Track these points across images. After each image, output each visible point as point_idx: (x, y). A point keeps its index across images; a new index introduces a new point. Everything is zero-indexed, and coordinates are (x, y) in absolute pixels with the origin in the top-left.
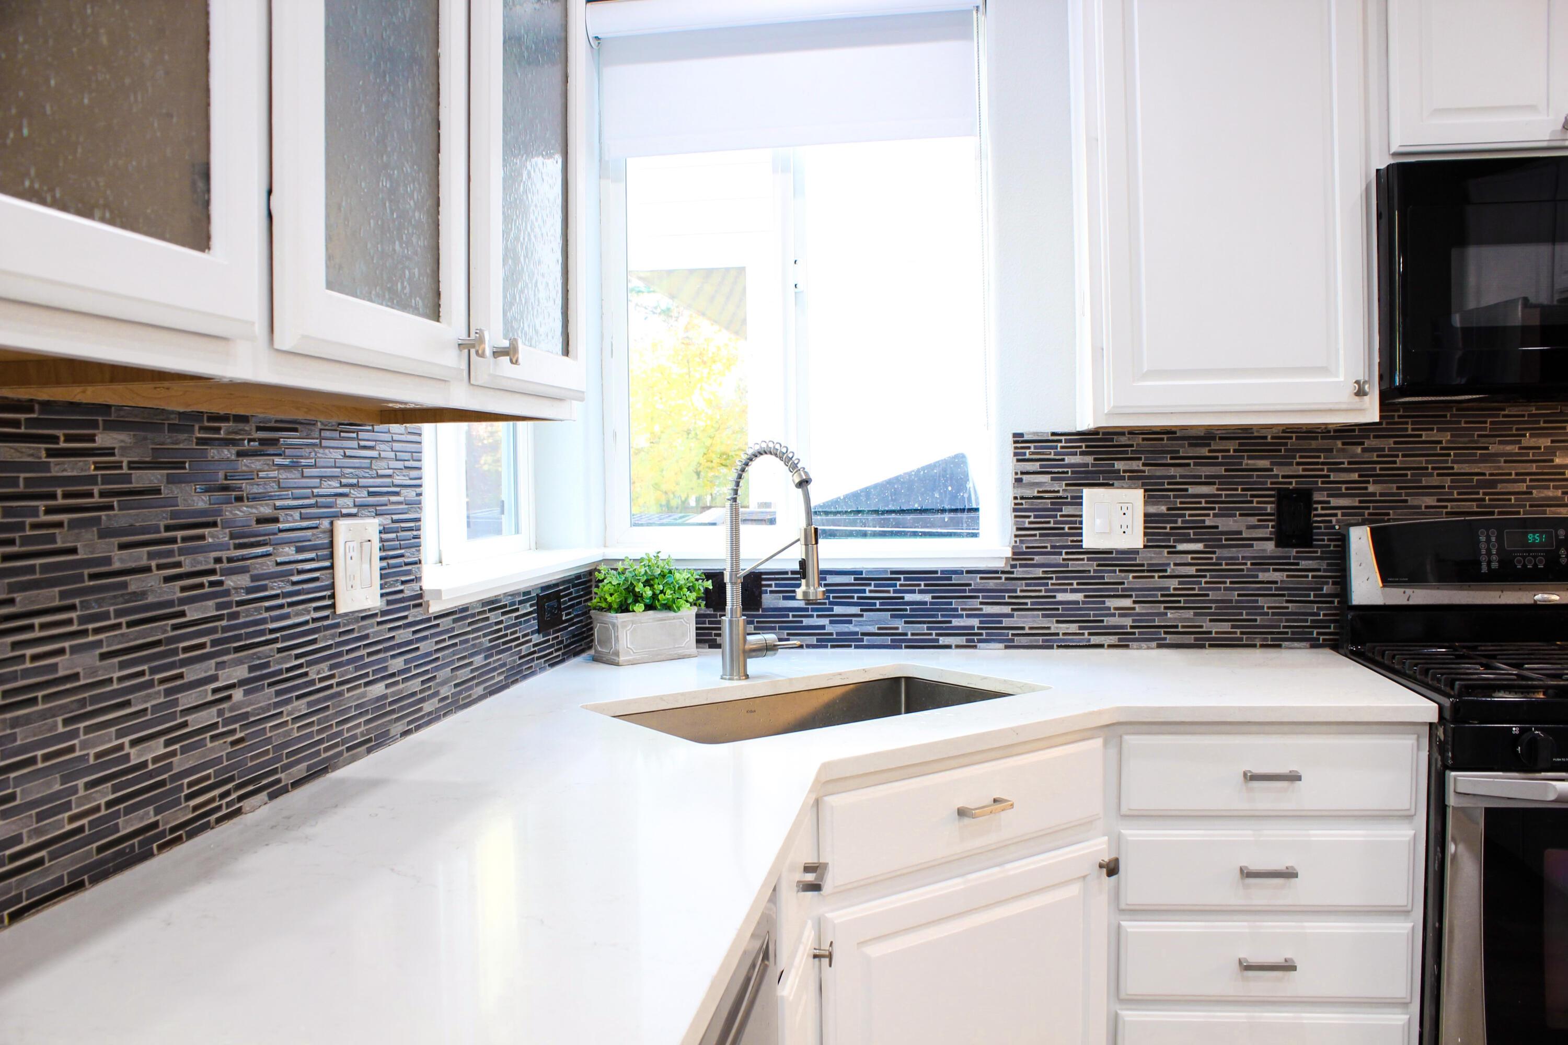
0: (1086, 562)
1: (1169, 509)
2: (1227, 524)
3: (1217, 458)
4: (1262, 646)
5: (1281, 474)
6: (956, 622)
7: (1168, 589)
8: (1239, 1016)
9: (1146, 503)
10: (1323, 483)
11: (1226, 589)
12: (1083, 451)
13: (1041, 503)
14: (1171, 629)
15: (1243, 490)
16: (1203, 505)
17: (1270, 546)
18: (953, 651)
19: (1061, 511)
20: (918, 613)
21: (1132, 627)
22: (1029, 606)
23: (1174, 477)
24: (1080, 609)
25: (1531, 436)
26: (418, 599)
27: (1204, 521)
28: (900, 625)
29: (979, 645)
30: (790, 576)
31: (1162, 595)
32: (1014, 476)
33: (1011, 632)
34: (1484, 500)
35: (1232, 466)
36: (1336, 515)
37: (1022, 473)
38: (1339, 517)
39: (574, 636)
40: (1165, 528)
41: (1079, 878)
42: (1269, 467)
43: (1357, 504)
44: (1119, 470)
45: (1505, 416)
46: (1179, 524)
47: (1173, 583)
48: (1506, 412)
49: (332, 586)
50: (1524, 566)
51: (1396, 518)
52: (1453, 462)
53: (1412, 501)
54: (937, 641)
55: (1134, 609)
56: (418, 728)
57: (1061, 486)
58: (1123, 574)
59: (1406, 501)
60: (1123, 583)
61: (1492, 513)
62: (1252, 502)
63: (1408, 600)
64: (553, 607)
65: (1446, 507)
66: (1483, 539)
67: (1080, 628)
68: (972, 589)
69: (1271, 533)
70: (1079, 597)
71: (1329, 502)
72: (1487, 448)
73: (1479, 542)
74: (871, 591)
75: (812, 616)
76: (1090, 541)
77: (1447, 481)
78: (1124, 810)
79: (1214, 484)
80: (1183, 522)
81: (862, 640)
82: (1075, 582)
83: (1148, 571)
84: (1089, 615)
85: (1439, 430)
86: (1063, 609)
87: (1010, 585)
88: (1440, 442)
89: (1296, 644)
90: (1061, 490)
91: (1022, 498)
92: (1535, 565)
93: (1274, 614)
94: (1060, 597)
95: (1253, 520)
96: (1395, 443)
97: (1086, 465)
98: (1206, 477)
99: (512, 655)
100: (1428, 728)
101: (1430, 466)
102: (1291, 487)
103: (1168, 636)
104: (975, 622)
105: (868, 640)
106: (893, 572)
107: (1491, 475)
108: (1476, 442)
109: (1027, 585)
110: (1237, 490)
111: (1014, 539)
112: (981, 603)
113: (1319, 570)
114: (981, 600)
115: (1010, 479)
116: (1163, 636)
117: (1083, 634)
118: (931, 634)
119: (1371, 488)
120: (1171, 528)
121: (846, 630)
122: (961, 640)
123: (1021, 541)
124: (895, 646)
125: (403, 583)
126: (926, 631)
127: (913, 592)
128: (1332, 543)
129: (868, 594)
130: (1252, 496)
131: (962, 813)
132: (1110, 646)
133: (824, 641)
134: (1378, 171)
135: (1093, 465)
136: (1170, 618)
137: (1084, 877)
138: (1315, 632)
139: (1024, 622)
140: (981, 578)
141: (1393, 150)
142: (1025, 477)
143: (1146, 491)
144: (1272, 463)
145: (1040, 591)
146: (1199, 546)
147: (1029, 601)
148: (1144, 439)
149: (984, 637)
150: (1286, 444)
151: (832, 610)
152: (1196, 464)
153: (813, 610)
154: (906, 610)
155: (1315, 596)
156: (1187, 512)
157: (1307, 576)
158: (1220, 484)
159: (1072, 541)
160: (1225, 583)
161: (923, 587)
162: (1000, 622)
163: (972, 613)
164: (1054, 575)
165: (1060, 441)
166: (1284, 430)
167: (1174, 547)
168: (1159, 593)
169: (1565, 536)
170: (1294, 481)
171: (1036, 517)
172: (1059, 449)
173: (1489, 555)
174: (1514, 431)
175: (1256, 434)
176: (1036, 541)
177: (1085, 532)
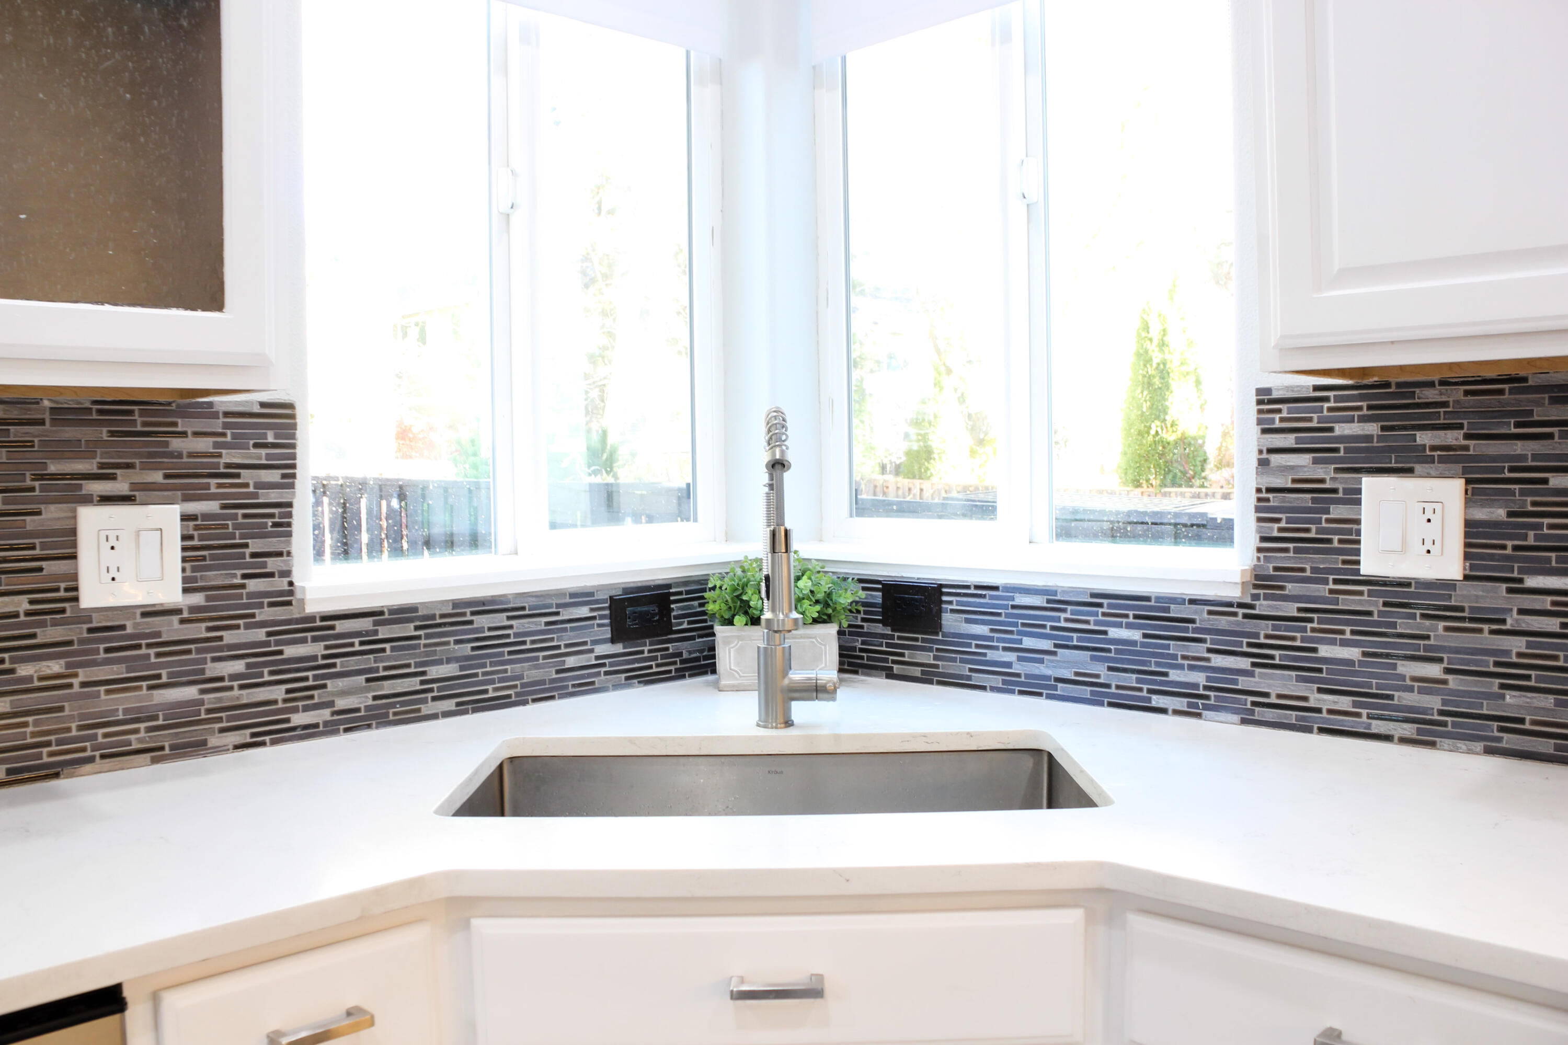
0: (1365, 597)
1: (1510, 514)
6: (1175, 675)
7: (1507, 653)
9: (1468, 503)
12: (1364, 416)
13: (1298, 499)
14: (1511, 724)
19: (1327, 511)
20: (1125, 656)
21: (1441, 714)
22: (1277, 661)
23: (1522, 457)
24: (1356, 673)
26: (283, 596)
28: (1100, 669)
29: (1205, 713)
30: (972, 591)
31: (1497, 664)
32: (1258, 457)
33: (1250, 699)
40: (1504, 547)
44: (1424, 446)
46: (1531, 541)
47: (1518, 644)
54: (1149, 700)
55: (1445, 682)
57: (1329, 474)
58: (1427, 623)
60: (1427, 637)
67: (1355, 704)
68: (1197, 628)
70: (1353, 653)
74: (1067, 620)
75: (996, 648)
76: (1369, 566)
80: (1537, 537)
81: (1055, 688)
82: (1348, 629)
83: (1472, 620)
84: (1369, 685)
86: (1329, 671)
87: (1251, 626)
90: (1329, 479)
91: (1269, 490)
94: (1325, 651)
97: (1368, 438)
99: (538, 667)
103: (1505, 736)
104: (1200, 678)
105: (1062, 689)
106: (1093, 595)
109: (1275, 628)
111: (1256, 554)
114: (1208, 645)
115: (1252, 461)
116: (1496, 734)
117: (1358, 715)
118: (1140, 690)
120: (1516, 548)
121: (1036, 672)
122: (1181, 703)
123: (1267, 559)
124: (1096, 700)
125: (246, 576)
126: (1135, 685)
127: (1120, 625)
129: (1063, 623)
133: (1011, 684)
135: (1380, 438)
136: (1509, 705)
139: (1269, 686)
140: (1210, 613)
142: (1276, 459)
143: (1468, 482)
145: (1294, 639)
147: (1277, 653)
148: (1467, 393)
149: (1212, 702)
151: (1021, 642)
153: (999, 640)
154: (1109, 651)
156: (1546, 521)
159: (1344, 562)
161: (1131, 620)
162: (1235, 682)
163: (1197, 664)
164: (1315, 616)
165: (1326, 399)
167: (1518, 581)
168: (1492, 659)
171: (1288, 521)
172: (1326, 412)
176: (1289, 559)
177: (1363, 548)
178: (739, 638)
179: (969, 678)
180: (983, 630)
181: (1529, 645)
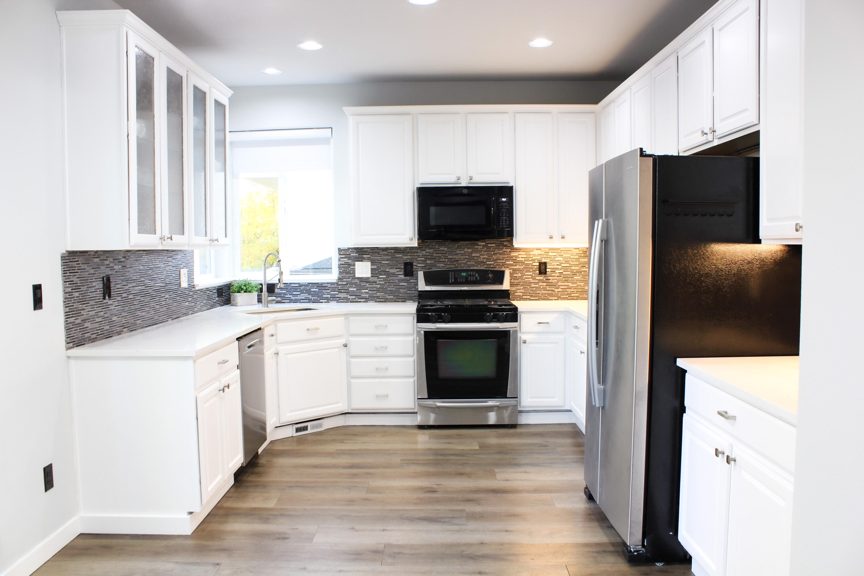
0: (356, 280)
1: (377, 267)
2: (392, 271)
3: (389, 254)
4: (401, 302)
5: (405, 258)
6: (324, 296)
7: (377, 287)
8: (377, 380)
9: (371, 266)
10: (416, 260)
11: (392, 287)
12: (355, 253)
13: (345, 266)
14: (378, 297)
15: (396, 262)
16: (386, 266)
17: (403, 276)
18: (324, 303)
19: (350, 267)
20: (315, 294)
21: (368, 297)
22: (342, 292)
23: (378, 259)
24: (355, 292)
25: (467, 249)
26: (194, 287)
27: (386, 270)
28: (310, 297)
29: (330, 302)
30: (283, 284)
33: (338, 298)
34: (455, 265)
35: (393, 256)
36: (419, 269)
37: (340, 258)
39: (226, 300)
40: (376, 272)
41: (337, 347)
42: (401, 256)
43: (424, 266)
44: (365, 257)
46: (380, 271)
47: (379, 286)
48: (460, 243)
49: (180, 282)
50: (460, 281)
51: (432, 269)
52: (448, 255)
53: (438, 265)
54: (320, 301)
55: (369, 292)
56: (194, 313)
57: (350, 261)
58: (366, 284)
59: (436, 265)
60: (366, 286)
61: (456, 268)
62: (398, 265)
63: (431, 289)
64: (221, 291)
65: (446, 266)
66: (450, 274)
67: (355, 297)
68: (328, 287)
69: (403, 273)
70: (355, 289)
71: (417, 265)
72: (456, 252)
73: (450, 275)
74: (303, 288)
76: (357, 276)
77: (446, 260)
78: (350, 334)
79: (388, 261)
80: (381, 270)
81: (301, 301)
82: (354, 286)
83: (372, 283)
84: (357, 294)
85: (444, 247)
86: (351, 292)
87: (338, 286)
88: (445, 250)
89: (410, 301)
91: (340, 264)
92: (463, 281)
93: (404, 294)
95: (398, 270)
96: (434, 250)
97: (356, 256)
98: (386, 259)
99: (212, 302)
100: (415, 315)
101: (442, 256)
102: (408, 261)
103: (377, 299)
104: (329, 296)
106: (308, 283)
107: (457, 258)
108: (453, 250)
109: (342, 286)
110: (394, 262)
111: (338, 275)
112: (331, 291)
113: (415, 282)
114: (330, 290)
115: (337, 259)
116: (376, 299)
117: (356, 299)
118: (318, 299)
119: (428, 262)
120: (378, 272)
121: (296, 298)
122: (326, 301)
123: (340, 275)
125: (191, 282)
127: (313, 288)
128: (416, 275)
129: (302, 289)
130: (398, 264)
131: (308, 330)
132: (363, 302)
133: (291, 301)
134: (417, 188)
135: (358, 256)
136: (377, 295)
138: (414, 298)
139: (341, 296)
140: (330, 285)
141: (420, 182)
142: (341, 259)
143: (371, 262)
144: (403, 256)
145: (345, 288)
146: (385, 276)
147: (342, 290)
148: (371, 249)
149: (331, 300)
150: (406, 251)
151: (293, 293)
152: (384, 256)
153: (288, 293)
154: (312, 293)
156: (382, 268)
157: (412, 284)
158: (390, 261)
159: (353, 275)
161: (316, 287)
162: (335, 296)
163: (328, 294)
164: (349, 284)
165: (350, 250)
166: (406, 247)
167: (379, 277)
168: (375, 288)
169: (470, 274)
170: (408, 260)
171: (344, 269)
172: (349, 252)
173: (452, 278)
174: (462, 248)
175: (399, 248)
176: (344, 275)
177: (356, 273)
178: (241, 296)
179: (282, 301)
180: (285, 292)
181: (380, 286)
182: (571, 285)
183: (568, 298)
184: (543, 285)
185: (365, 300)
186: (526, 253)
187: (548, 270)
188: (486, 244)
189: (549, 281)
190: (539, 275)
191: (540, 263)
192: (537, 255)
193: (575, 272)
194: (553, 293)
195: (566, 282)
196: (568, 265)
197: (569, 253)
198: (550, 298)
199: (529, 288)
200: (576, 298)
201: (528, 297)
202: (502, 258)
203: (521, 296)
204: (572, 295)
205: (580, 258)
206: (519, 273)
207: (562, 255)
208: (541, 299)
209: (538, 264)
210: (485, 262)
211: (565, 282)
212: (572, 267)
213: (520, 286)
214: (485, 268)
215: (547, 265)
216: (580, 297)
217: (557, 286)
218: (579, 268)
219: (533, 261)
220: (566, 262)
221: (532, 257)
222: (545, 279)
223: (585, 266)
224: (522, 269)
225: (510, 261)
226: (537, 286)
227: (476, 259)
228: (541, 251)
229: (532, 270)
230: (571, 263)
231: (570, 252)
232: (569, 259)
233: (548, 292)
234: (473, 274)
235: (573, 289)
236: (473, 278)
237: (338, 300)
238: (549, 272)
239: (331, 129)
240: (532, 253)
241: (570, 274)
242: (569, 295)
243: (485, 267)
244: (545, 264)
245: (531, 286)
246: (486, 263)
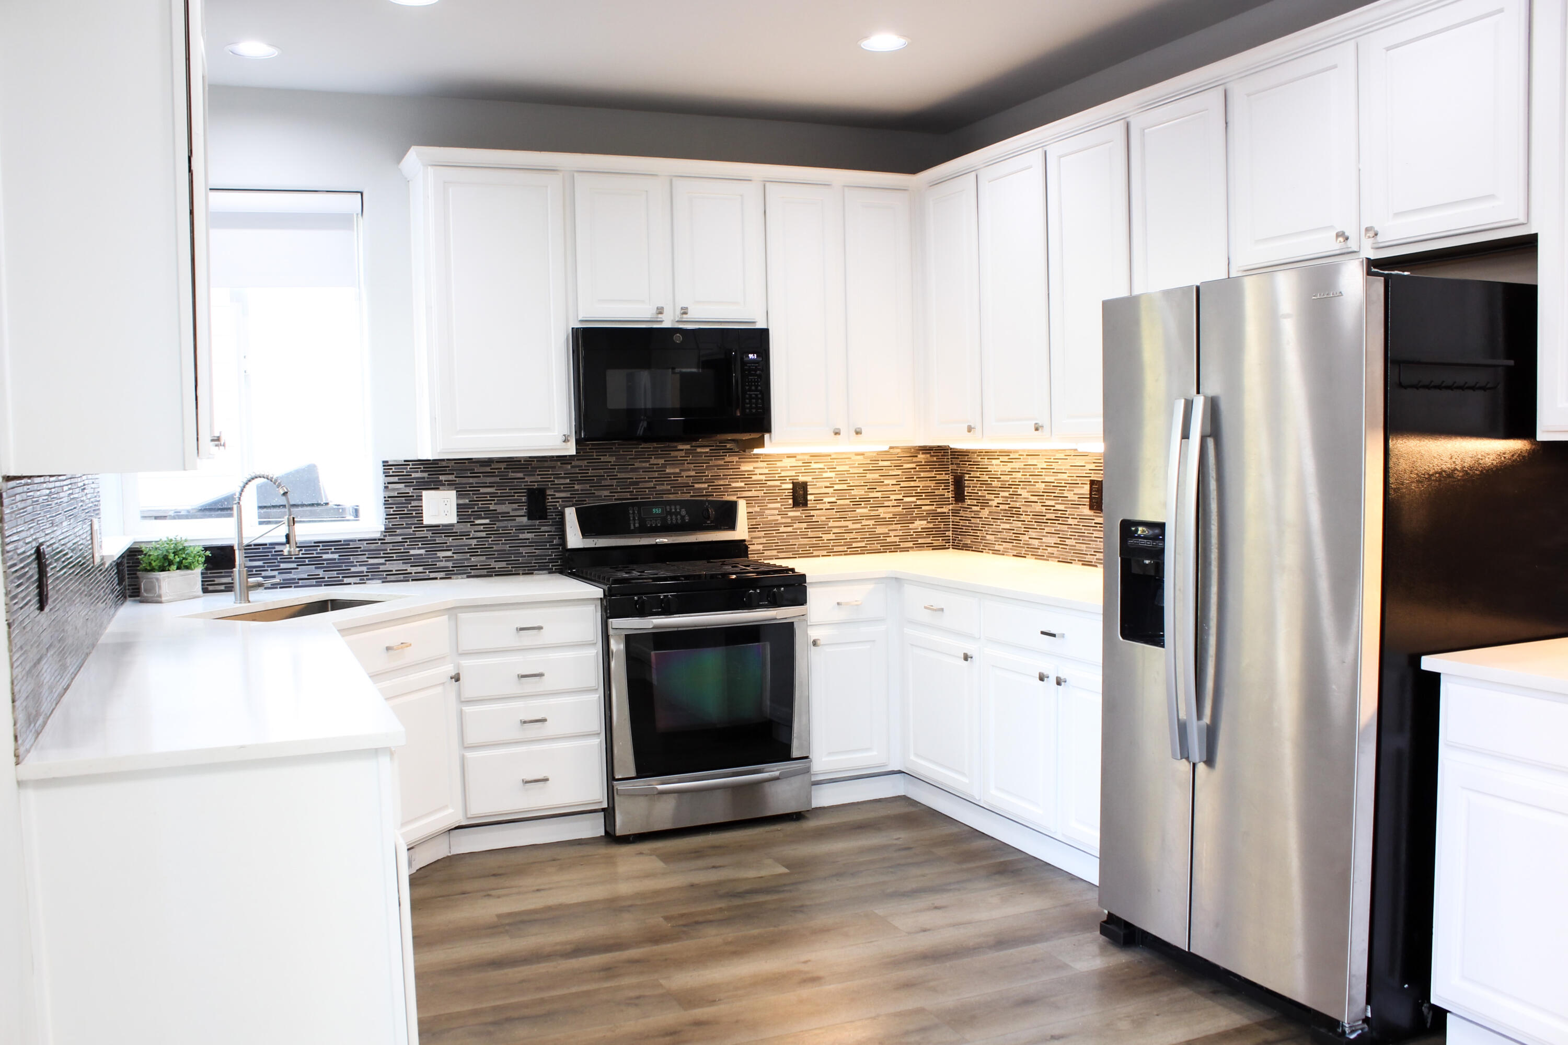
0: (425, 532)
1: (470, 501)
2: (501, 508)
3: (495, 472)
4: (523, 574)
5: (529, 480)
6: (353, 569)
7: (471, 545)
8: (522, 748)
9: (457, 498)
10: (551, 485)
12: (422, 470)
13: (399, 499)
14: (473, 567)
15: (510, 489)
16: (489, 498)
17: (525, 519)
18: (353, 586)
19: (411, 503)
20: (331, 566)
21: (452, 567)
22: (395, 558)
23: (472, 483)
24: (424, 558)
25: (655, 458)
26: (103, 560)
27: (489, 507)
28: (321, 572)
29: (368, 582)
30: (253, 547)
31: (468, 549)
32: (384, 485)
33: (385, 573)
34: (633, 492)
35: (503, 476)
36: (558, 502)
37: (389, 483)
38: (561, 503)
40: (468, 512)
41: (440, 684)
42: (522, 477)
43: (569, 496)
44: (442, 480)
45: (641, 448)
46: (476, 509)
47: (474, 542)
48: (642, 446)
49: (93, 552)
50: (651, 525)
51: (590, 503)
52: (617, 472)
53: (597, 493)
54: (343, 581)
55: (453, 557)
57: (410, 490)
58: (446, 538)
59: (594, 493)
60: (446, 543)
61: (637, 499)
62: (514, 496)
63: (595, 544)
64: (122, 570)
65: (614, 496)
67: (424, 569)
68: (362, 550)
69: (525, 512)
70: (422, 551)
71: (555, 495)
72: (634, 465)
73: (629, 513)
75: (267, 570)
76: (427, 521)
77: (615, 482)
78: (460, 651)
79: (493, 487)
80: (478, 508)
81: (298, 583)
82: (420, 543)
83: (460, 536)
84: (428, 562)
85: (610, 456)
86: (414, 559)
87: (383, 547)
88: (610, 462)
89: (541, 572)
90: (410, 492)
91: (389, 497)
92: (656, 525)
93: (528, 556)
94: (412, 552)
95: (515, 506)
96: (588, 463)
97: (424, 478)
98: (490, 483)
100: (600, 601)
101: (606, 475)
102: (534, 487)
103: (473, 571)
104: (364, 569)
105: (302, 583)
106: (315, 543)
107: (636, 478)
108: (628, 462)
109: (393, 546)
110: (506, 489)
111: (384, 520)
112: (368, 558)
113: (551, 532)
114: (367, 556)
115: (382, 487)
116: (470, 571)
117: (425, 572)
118: (339, 577)
119: (576, 487)
120: (472, 512)
121: (289, 578)
122: (357, 580)
123: (389, 522)
124: (318, 585)
125: (101, 553)
126: (336, 576)
127: (328, 553)
128: (558, 517)
130: (515, 493)
131: (388, 649)
132: (441, 578)
133: (276, 584)
134: (573, 328)
135: (428, 478)
136: (473, 561)
137: (443, 684)
138: (550, 564)
139: (392, 567)
140: (367, 544)
141: (580, 318)
142: (390, 485)
143: (457, 491)
144: (524, 475)
145: (401, 549)
146: (487, 521)
147: (394, 555)
148: (455, 463)
149: (370, 577)
150: (531, 464)
151: (279, 566)
152: (484, 476)
153: (268, 567)
154: (323, 564)
155: (549, 546)
156: (480, 503)
157: (545, 535)
158: (497, 486)
159: (417, 521)
160: (502, 540)
161: (333, 550)
162: (379, 568)
163: (363, 563)
164: (408, 540)
165: (409, 465)
166: (530, 457)
167: (474, 522)
168: (467, 548)
169: (671, 509)
170: (536, 484)
171: (396, 508)
172: (408, 469)
173: (634, 519)
174: (646, 456)
175: (515, 459)
176: (397, 521)
177: (424, 515)
178: (168, 577)
180: (260, 563)
181: (478, 542)
182: (851, 525)
183: (847, 551)
184: (802, 529)
185: (446, 575)
186: (767, 464)
187: (809, 497)
188: (691, 447)
189: (812, 519)
190: (793, 507)
191: (795, 485)
192: (789, 468)
193: (858, 500)
194: (819, 544)
195: (842, 519)
196: (845, 487)
197: (847, 463)
198: (815, 553)
199: (775, 535)
200: (861, 550)
201: (774, 553)
202: (723, 475)
203: (761, 552)
204: (854, 545)
205: (867, 473)
206: (757, 505)
207: (834, 467)
208: (797, 556)
209: (790, 486)
210: (690, 484)
211: (841, 521)
212: (853, 489)
213: (758, 531)
214: (692, 496)
215: (808, 487)
216: (868, 548)
217: (826, 529)
218: (865, 492)
219: (782, 479)
220: (843, 481)
221: (779, 472)
222: (804, 516)
223: (876, 488)
224: (762, 497)
225: (738, 482)
226: (790, 529)
227: (673, 479)
228: (796, 460)
229: (781, 499)
230: (851, 482)
231: (848, 461)
232: (846, 475)
233: (810, 541)
234: (676, 509)
235: (856, 532)
236: (677, 519)
237: (385, 576)
238: (811, 500)
239: (359, 195)
240: (779, 464)
241: (850, 505)
242: (849, 545)
243: (692, 494)
244: (804, 486)
245: (779, 530)
246: (693, 486)
